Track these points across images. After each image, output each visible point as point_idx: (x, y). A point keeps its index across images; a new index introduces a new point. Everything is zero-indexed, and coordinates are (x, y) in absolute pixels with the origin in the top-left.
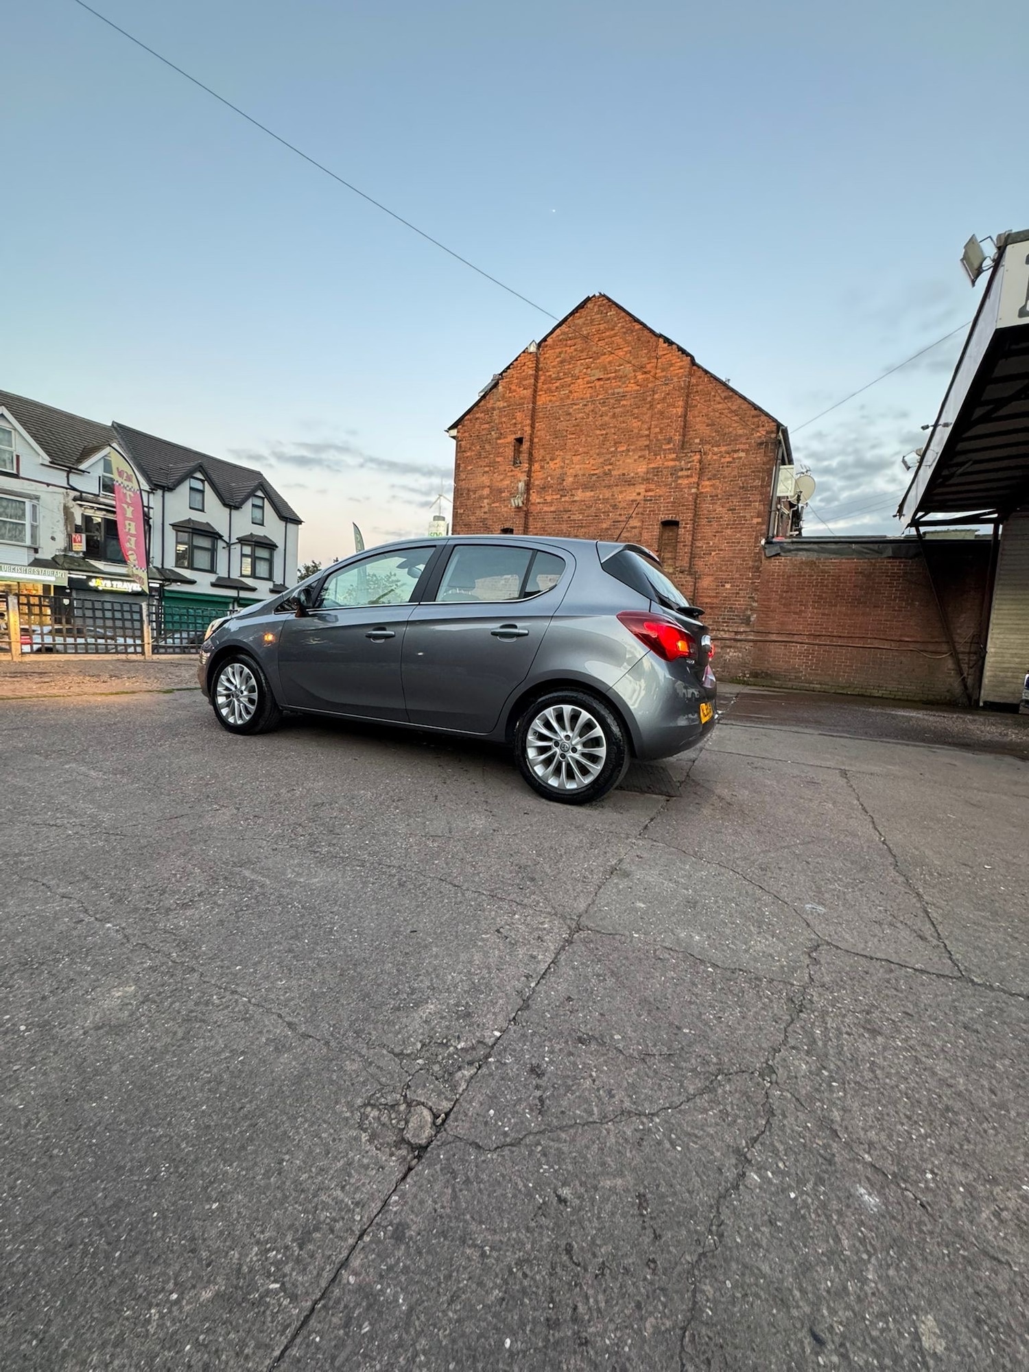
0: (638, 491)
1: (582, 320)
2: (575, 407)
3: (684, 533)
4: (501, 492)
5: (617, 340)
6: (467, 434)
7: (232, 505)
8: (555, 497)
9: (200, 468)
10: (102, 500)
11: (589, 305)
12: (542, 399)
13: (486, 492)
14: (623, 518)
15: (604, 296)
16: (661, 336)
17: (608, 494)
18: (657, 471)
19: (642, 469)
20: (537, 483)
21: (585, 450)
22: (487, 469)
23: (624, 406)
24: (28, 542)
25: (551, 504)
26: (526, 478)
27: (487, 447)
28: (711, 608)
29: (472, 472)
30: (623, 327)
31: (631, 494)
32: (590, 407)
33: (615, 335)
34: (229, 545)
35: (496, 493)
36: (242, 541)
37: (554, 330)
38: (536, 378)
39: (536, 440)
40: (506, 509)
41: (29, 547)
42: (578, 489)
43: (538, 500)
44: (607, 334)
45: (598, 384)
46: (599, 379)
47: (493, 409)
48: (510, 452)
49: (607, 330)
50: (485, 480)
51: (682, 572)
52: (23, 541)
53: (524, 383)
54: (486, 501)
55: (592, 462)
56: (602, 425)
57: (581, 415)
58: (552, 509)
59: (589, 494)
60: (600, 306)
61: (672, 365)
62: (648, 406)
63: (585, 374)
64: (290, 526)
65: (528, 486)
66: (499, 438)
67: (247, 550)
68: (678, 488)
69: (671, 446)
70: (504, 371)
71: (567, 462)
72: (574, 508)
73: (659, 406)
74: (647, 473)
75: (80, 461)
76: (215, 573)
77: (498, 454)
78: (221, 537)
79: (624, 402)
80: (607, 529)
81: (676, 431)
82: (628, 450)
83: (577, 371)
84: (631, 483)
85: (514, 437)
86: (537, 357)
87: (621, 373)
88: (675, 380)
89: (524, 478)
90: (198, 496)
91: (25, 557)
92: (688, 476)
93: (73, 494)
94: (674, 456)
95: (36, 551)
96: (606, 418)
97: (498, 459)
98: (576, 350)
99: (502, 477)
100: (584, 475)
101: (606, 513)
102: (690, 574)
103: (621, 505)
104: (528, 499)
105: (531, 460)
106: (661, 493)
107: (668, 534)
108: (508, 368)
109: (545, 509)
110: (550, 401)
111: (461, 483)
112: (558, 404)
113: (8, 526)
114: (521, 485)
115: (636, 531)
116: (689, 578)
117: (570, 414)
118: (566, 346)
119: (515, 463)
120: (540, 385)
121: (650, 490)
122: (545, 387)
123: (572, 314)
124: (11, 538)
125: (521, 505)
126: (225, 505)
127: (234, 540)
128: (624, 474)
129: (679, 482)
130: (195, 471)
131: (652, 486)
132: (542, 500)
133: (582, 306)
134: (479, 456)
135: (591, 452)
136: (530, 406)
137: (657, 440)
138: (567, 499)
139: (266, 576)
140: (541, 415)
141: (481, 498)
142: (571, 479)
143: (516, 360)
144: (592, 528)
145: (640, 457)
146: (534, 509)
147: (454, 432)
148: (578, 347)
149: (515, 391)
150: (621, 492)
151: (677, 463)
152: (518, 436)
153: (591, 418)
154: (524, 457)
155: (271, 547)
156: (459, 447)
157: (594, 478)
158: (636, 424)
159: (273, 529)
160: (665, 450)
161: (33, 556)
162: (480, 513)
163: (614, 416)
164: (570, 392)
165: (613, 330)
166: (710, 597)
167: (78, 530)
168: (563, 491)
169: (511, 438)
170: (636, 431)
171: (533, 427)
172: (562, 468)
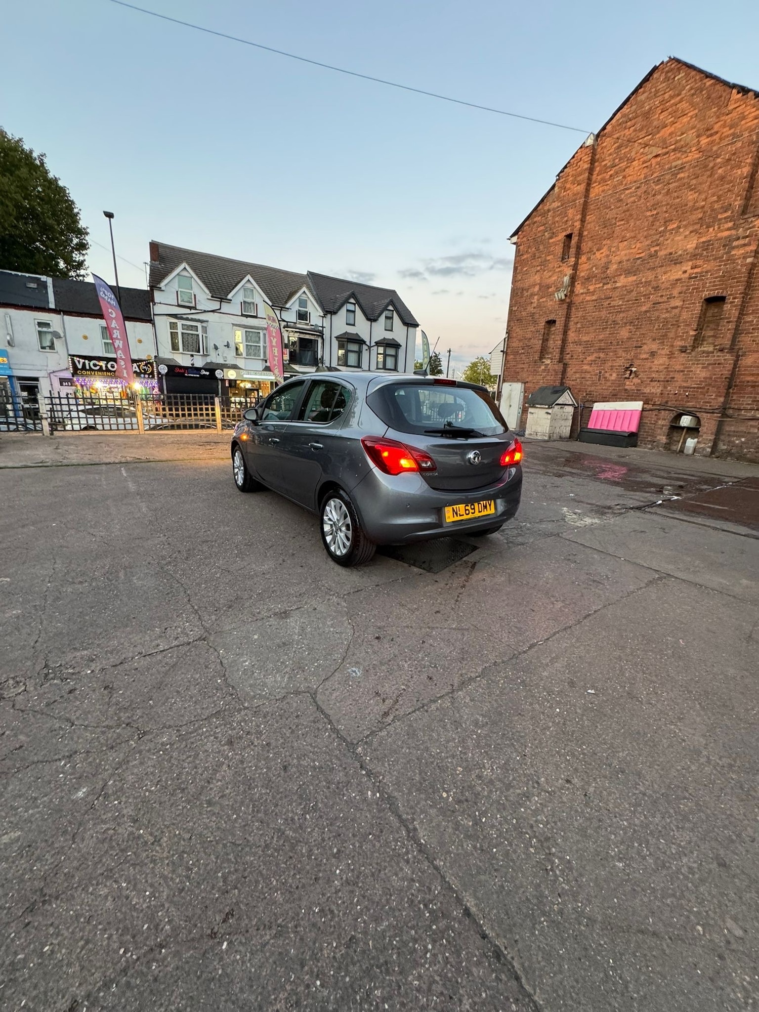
0: (684, 268)
1: (646, 95)
2: (627, 192)
3: (730, 309)
4: (548, 288)
5: (684, 105)
6: (525, 239)
7: (372, 318)
8: (598, 286)
9: (353, 295)
10: (298, 326)
11: (655, 75)
12: (596, 190)
13: (537, 289)
14: (665, 299)
15: (674, 59)
16: (734, 86)
17: (650, 276)
18: (706, 246)
19: (691, 245)
20: (582, 274)
21: (633, 234)
22: (539, 268)
23: (681, 179)
24: (262, 357)
25: (593, 293)
26: (571, 272)
27: (541, 247)
28: (753, 387)
29: (527, 272)
30: (691, 89)
31: (676, 273)
32: (644, 188)
33: (681, 101)
34: (370, 347)
35: (545, 288)
36: (378, 344)
37: (615, 115)
38: (591, 171)
39: (585, 233)
40: (551, 303)
41: (262, 360)
42: (621, 275)
43: (581, 291)
44: (672, 102)
45: (654, 161)
46: (656, 156)
47: (549, 211)
48: (559, 250)
49: (672, 97)
50: (537, 278)
51: (721, 350)
52: (260, 356)
53: (578, 179)
54: (536, 297)
55: (638, 245)
56: (653, 205)
57: (632, 199)
58: (594, 298)
59: (632, 279)
60: (668, 72)
61: (744, 118)
62: (709, 173)
63: (642, 153)
64: (411, 329)
65: (573, 279)
66: (551, 238)
67: (381, 350)
68: (731, 260)
69: (729, 213)
70: (561, 172)
71: (613, 249)
72: (616, 293)
73: (720, 171)
74: (696, 248)
75: (286, 303)
76: (361, 368)
77: (549, 254)
78: (364, 342)
79: (682, 175)
80: (646, 312)
81: (737, 195)
82: (679, 227)
83: (633, 154)
84: (676, 261)
85: (565, 234)
86: (593, 148)
87: (682, 143)
88: (746, 134)
89: (569, 271)
90: (352, 315)
91: (260, 365)
92: (745, 245)
93: (283, 324)
94: (730, 224)
95: (266, 361)
96: (659, 197)
97: (548, 258)
98: (635, 130)
99: (550, 274)
100: (628, 260)
101: (647, 296)
102: (731, 350)
103: (663, 286)
104: (572, 291)
105: (578, 255)
106: (709, 268)
107: (713, 310)
108: (565, 167)
109: (588, 298)
110: (603, 191)
111: (517, 284)
112: (610, 192)
113: (253, 348)
114: (566, 279)
115: (677, 311)
116: (728, 356)
117: (621, 200)
118: (625, 128)
119: (563, 259)
120: (594, 177)
121: (696, 267)
122: (599, 177)
123: (636, 91)
124: (255, 355)
125: (563, 297)
126: (368, 319)
127: (372, 344)
128: (671, 254)
129: (733, 253)
130: (349, 298)
131: (700, 262)
132: (585, 290)
133: (646, 79)
134: (534, 257)
135: (639, 236)
136: (582, 200)
137: (713, 210)
138: (609, 286)
139: (393, 368)
140: (592, 207)
141: (532, 295)
142: (615, 266)
143: (573, 157)
144: (631, 313)
145: (691, 232)
146: (577, 300)
147: (515, 239)
148: (638, 126)
149: (569, 189)
150: (665, 273)
151: (733, 232)
152: (568, 232)
153: (642, 200)
154: (573, 251)
155: (397, 346)
156: (518, 251)
157: (639, 262)
158: (691, 196)
159: (399, 332)
160: (721, 219)
161: (265, 364)
162: (530, 309)
163: (668, 193)
164: (624, 177)
165: (679, 95)
166: (753, 375)
167: (286, 346)
168: (606, 279)
169: (561, 236)
170: (690, 204)
171: (583, 221)
172: (608, 256)
